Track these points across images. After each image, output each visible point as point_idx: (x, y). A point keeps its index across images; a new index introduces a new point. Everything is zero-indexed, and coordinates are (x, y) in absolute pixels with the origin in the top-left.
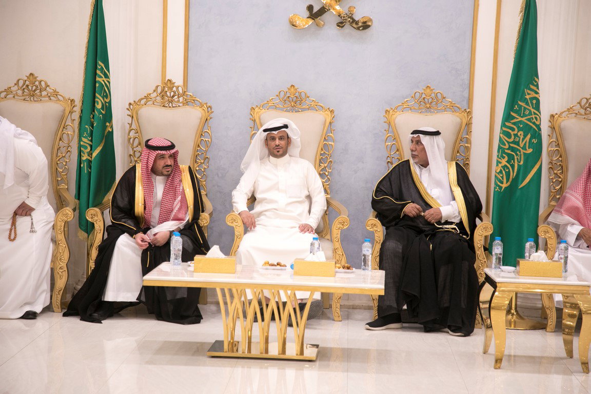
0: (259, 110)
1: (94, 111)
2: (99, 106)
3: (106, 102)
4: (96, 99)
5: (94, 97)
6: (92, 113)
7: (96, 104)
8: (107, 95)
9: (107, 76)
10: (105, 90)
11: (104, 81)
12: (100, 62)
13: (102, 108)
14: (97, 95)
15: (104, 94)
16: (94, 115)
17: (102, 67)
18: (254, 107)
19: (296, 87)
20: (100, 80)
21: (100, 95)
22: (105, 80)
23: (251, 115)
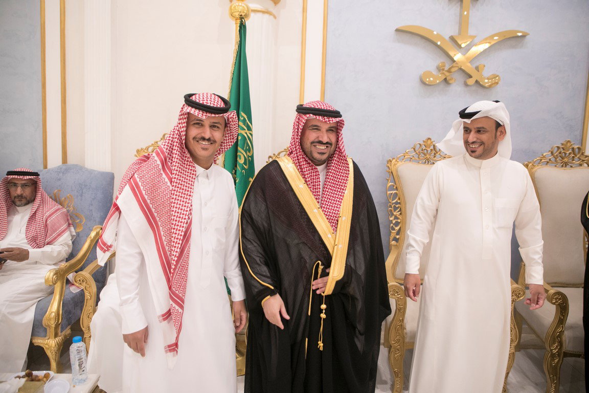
0: (396, 162)
1: (236, 166)
2: (241, 161)
3: (249, 156)
4: (239, 154)
5: (236, 151)
6: (234, 169)
7: (238, 159)
8: (249, 149)
9: (249, 129)
10: (247, 143)
11: (246, 133)
12: (242, 114)
13: (245, 163)
14: (239, 149)
15: (246, 148)
16: (236, 171)
17: (244, 119)
18: (391, 159)
19: (432, 140)
20: (243, 132)
21: (243, 149)
22: (247, 131)
23: (389, 167)
